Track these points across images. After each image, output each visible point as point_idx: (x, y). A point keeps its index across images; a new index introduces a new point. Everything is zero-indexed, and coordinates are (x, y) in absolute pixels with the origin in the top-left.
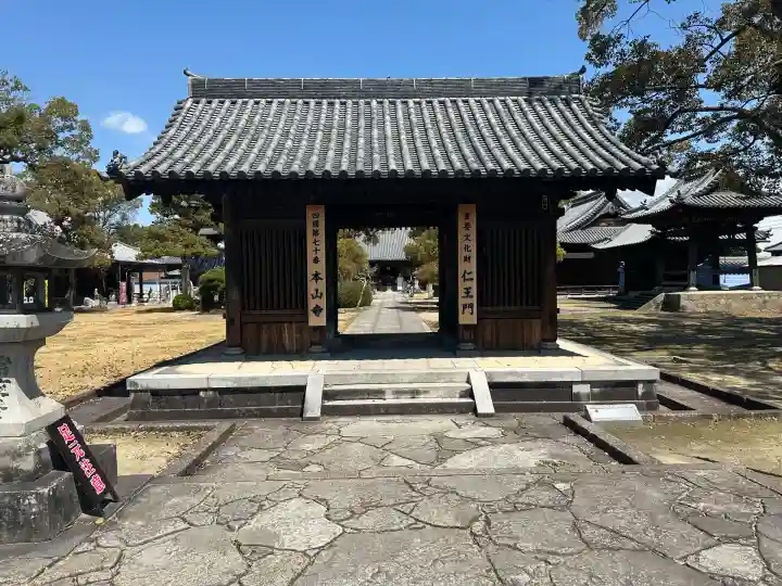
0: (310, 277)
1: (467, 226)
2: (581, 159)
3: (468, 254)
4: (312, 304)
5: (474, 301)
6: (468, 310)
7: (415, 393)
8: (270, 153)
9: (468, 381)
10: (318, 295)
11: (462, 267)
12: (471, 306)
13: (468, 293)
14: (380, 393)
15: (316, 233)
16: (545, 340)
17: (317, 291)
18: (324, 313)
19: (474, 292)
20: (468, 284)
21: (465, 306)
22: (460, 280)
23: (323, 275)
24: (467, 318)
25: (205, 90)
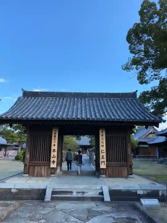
0: (52, 150)
1: (102, 135)
2: (135, 116)
3: (102, 144)
4: (52, 160)
5: (105, 160)
6: (103, 163)
7: (83, 193)
8: (43, 112)
9: (102, 189)
10: (54, 157)
11: (101, 148)
12: (104, 162)
13: (103, 157)
14: (72, 192)
15: (55, 136)
16: (128, 175)
17: (54, 155)
18: (55, 163)
19: (105, 157)
20: (103, 154)
21: (102, 162)
22: (101, 153)
23: (56, 150)
24: (103, 166)
25: (27, 94)
